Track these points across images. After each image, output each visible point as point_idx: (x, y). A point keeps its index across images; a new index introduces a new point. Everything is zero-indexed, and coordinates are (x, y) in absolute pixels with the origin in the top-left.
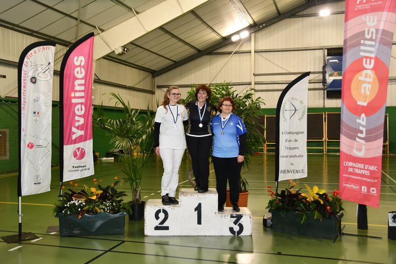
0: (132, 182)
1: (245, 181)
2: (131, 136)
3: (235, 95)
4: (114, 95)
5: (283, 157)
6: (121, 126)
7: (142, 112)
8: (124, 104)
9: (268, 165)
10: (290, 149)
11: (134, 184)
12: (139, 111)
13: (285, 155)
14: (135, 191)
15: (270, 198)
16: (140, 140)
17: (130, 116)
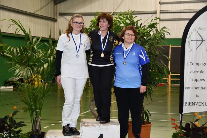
0: (32, 112)
1: (147, 112)
2: (32, 65)
3: (139, 25)
4: (14, 21)
5: (188, 88)
6: (22, 53)
7: (44, 40)
8: (24, 31)
9: (172, 96)
10: (196, 80)
11: (34, 114)
12: (40, 39)
13: (190, 86)
14: (35, 122)
15: (174, 131)
16: (42, 69)
17: (31, 44)
